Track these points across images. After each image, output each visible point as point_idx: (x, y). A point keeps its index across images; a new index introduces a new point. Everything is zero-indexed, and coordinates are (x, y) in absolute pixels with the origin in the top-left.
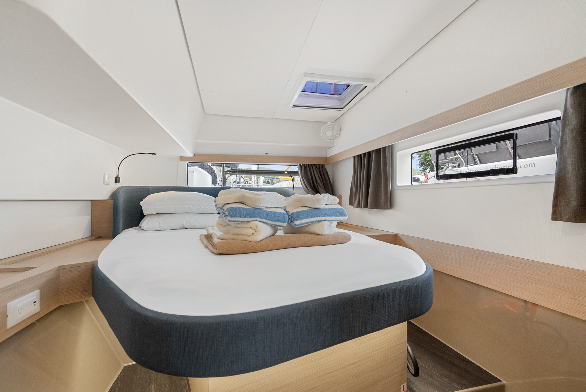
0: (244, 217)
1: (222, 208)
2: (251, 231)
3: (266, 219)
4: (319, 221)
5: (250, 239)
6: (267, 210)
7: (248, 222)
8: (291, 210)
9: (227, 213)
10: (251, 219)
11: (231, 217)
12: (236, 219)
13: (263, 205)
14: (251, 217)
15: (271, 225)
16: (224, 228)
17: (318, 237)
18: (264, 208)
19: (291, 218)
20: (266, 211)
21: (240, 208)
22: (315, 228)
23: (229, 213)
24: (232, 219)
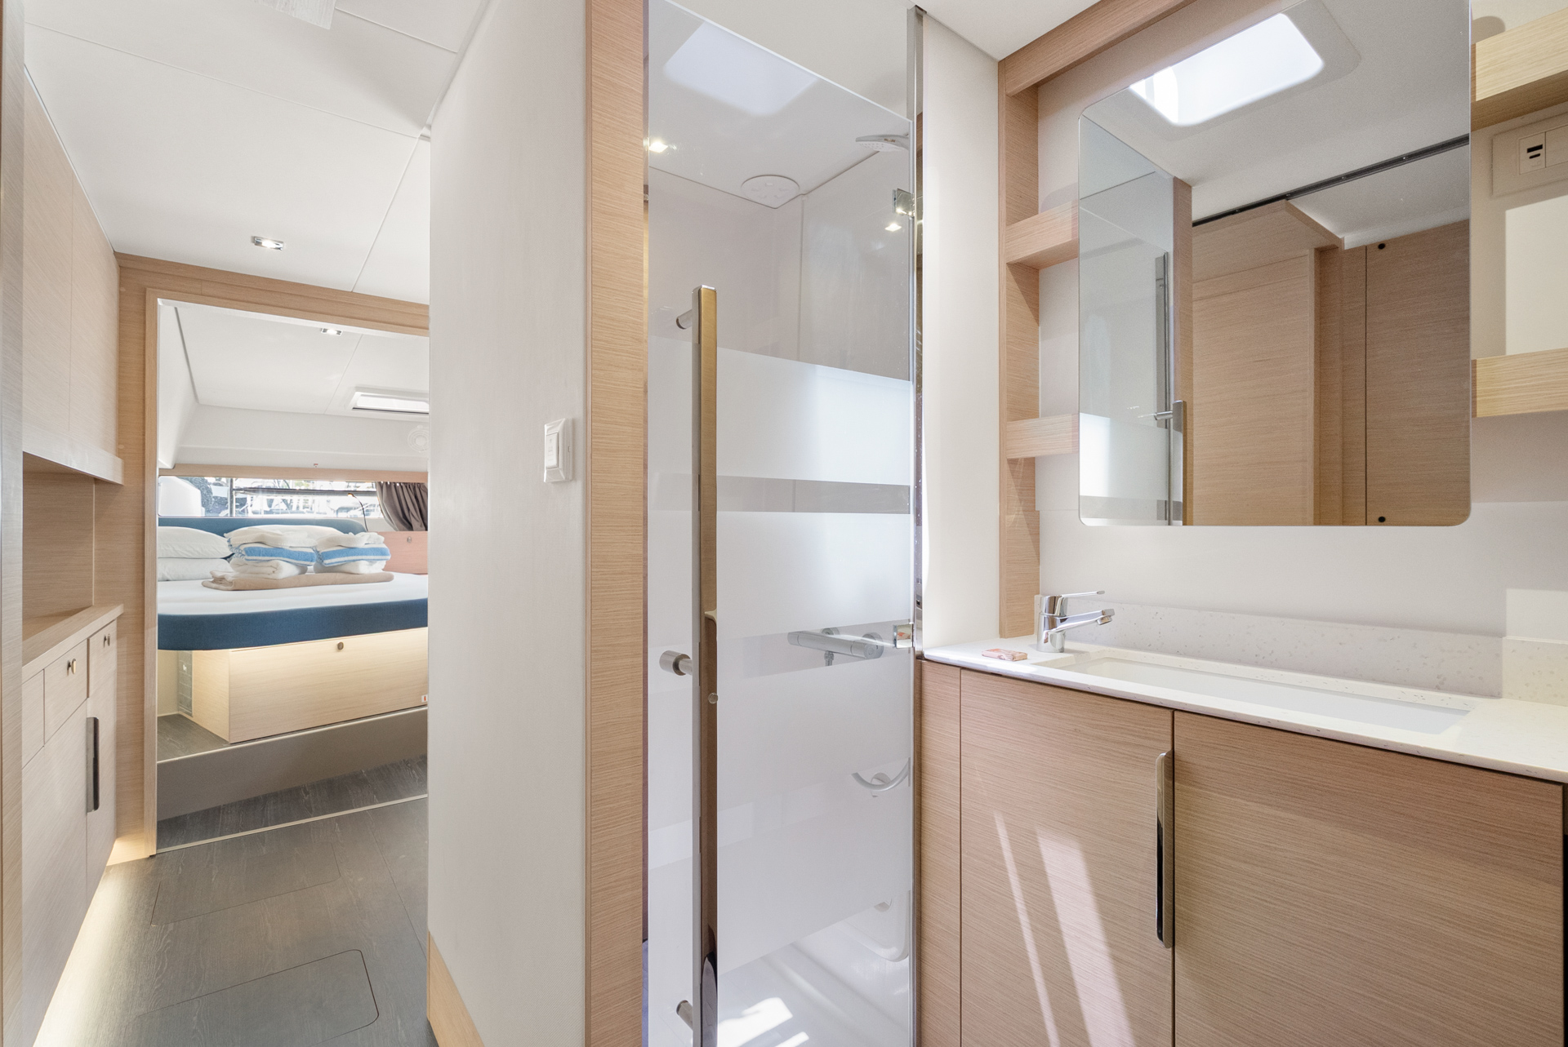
0: (264, 556)
1: (238, 548)
2: (271, 570)
3: (289, 558)
4: (354, 561)
5: (270, 577)
6: (290, 549)
7: (269, 560)
8: (322, 550)
9: (244, 553)
10: (271, 558)
11: (248, 555)
12: (254, 558)
13: (286, 545)
14: (271, 556)
15: (296, 565)
16: (240, 568)
17: (352, 576)
18: (288, 548)
19: (321, 557)
20: (290, 551)
21: (259, 548)
22: (348, 568)
23: (246, 552)
24: (250, 558)
